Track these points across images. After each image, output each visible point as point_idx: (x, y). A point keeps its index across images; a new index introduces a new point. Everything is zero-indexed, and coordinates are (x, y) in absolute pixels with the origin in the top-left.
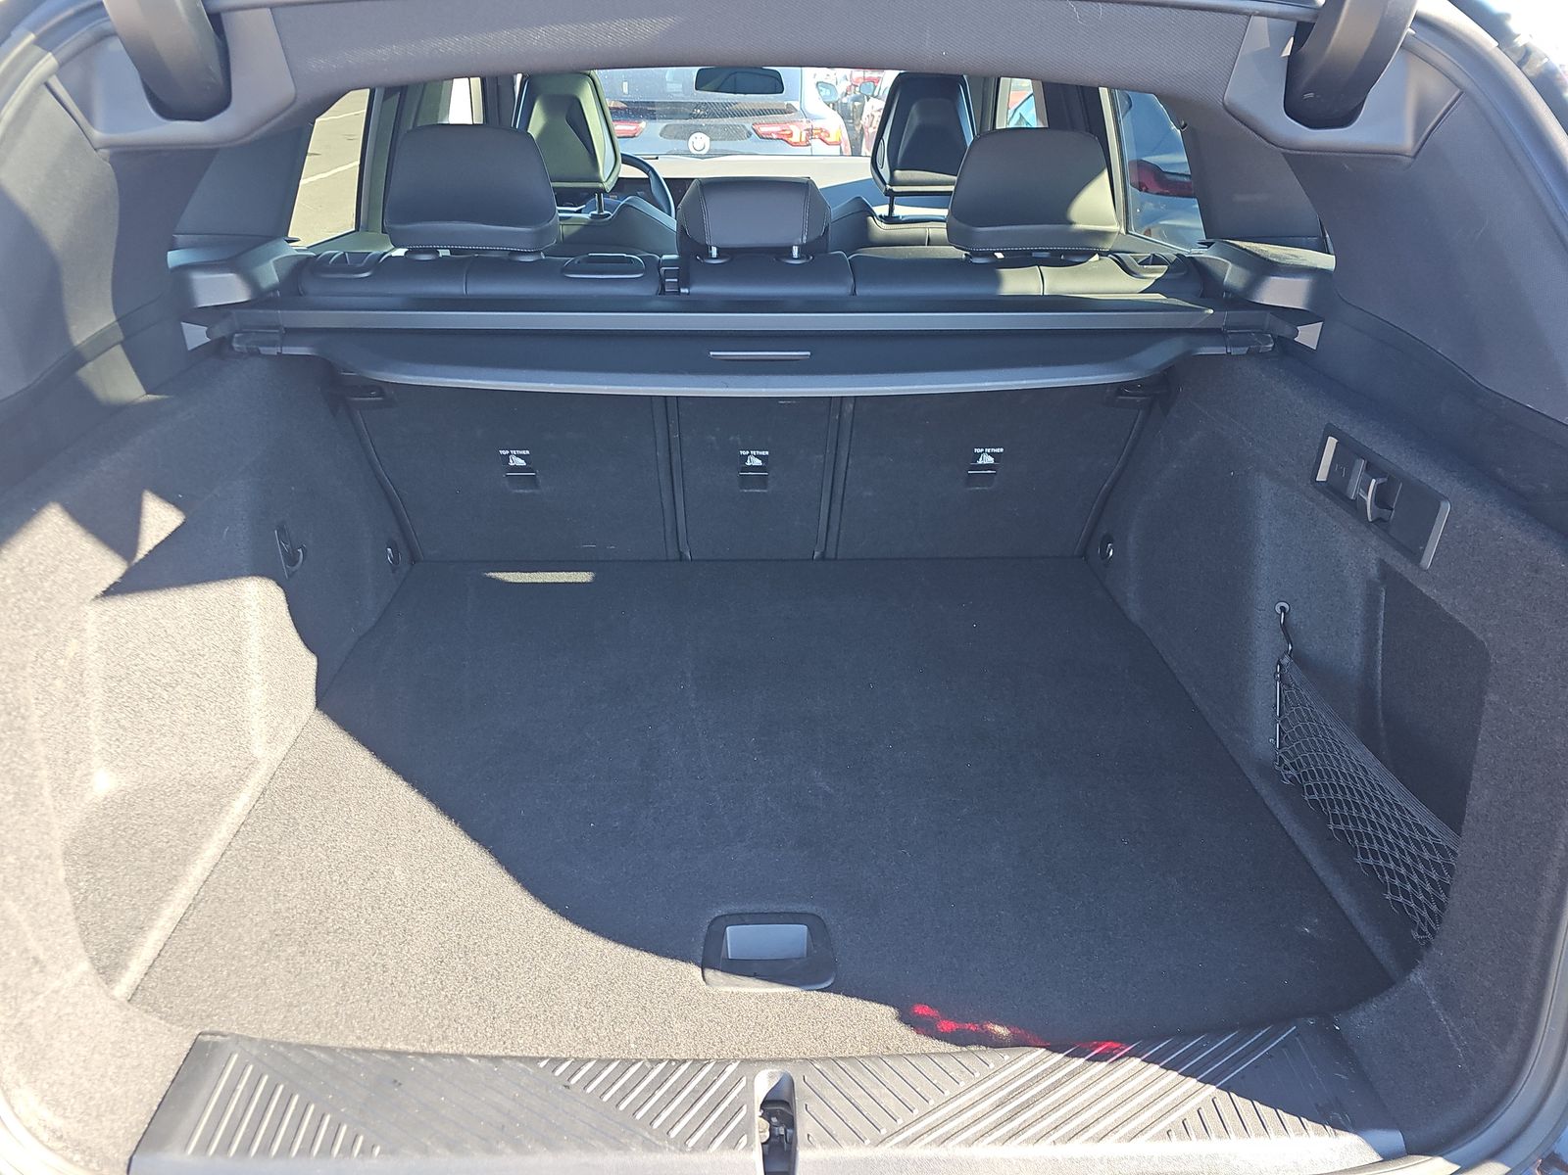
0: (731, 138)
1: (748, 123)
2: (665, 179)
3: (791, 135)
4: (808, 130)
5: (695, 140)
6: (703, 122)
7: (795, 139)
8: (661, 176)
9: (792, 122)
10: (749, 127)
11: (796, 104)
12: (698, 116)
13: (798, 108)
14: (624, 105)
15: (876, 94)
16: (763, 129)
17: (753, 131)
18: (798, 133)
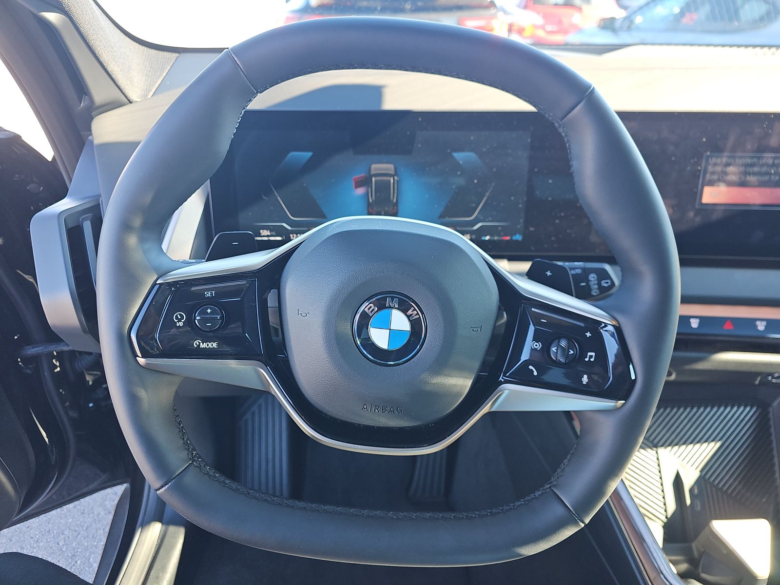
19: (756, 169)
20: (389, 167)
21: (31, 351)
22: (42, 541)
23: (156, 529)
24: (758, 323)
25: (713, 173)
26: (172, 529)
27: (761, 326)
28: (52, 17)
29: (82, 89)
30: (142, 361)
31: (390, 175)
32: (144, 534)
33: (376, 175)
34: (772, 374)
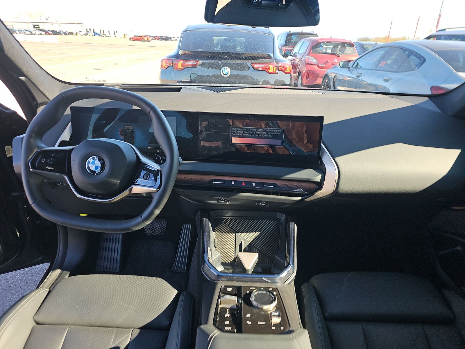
0: (241, 69)
1: (249, 63)
2: (162, 111)
3: (269, 68)
4: (276, 67)
5: (224, 70)
6: (229, 62)
7: (271, 70)
8: (159, 110)
9: (270, 63)
10: (249, 65)
11: (272, 55)
12: (226, 59)
13: (272, 56)
14: (191, 53)
15: (291, 54)
16: (256, 66)
17: (250, 67)
18: (271, 68)
19: (247, 132)
20: (131, 127)
21: (14, 194)
22: (16, 295)
23: (58, 271)
24: (253, 183)
25: (234, 133)
26: (65, 272)
27: (254, 184)
28: (22, 78)
29: (34, 99)
30: (31, 170)
31: (131, 129)
32: (53, 273)
33: (127, 129)
34: (261, 202)
